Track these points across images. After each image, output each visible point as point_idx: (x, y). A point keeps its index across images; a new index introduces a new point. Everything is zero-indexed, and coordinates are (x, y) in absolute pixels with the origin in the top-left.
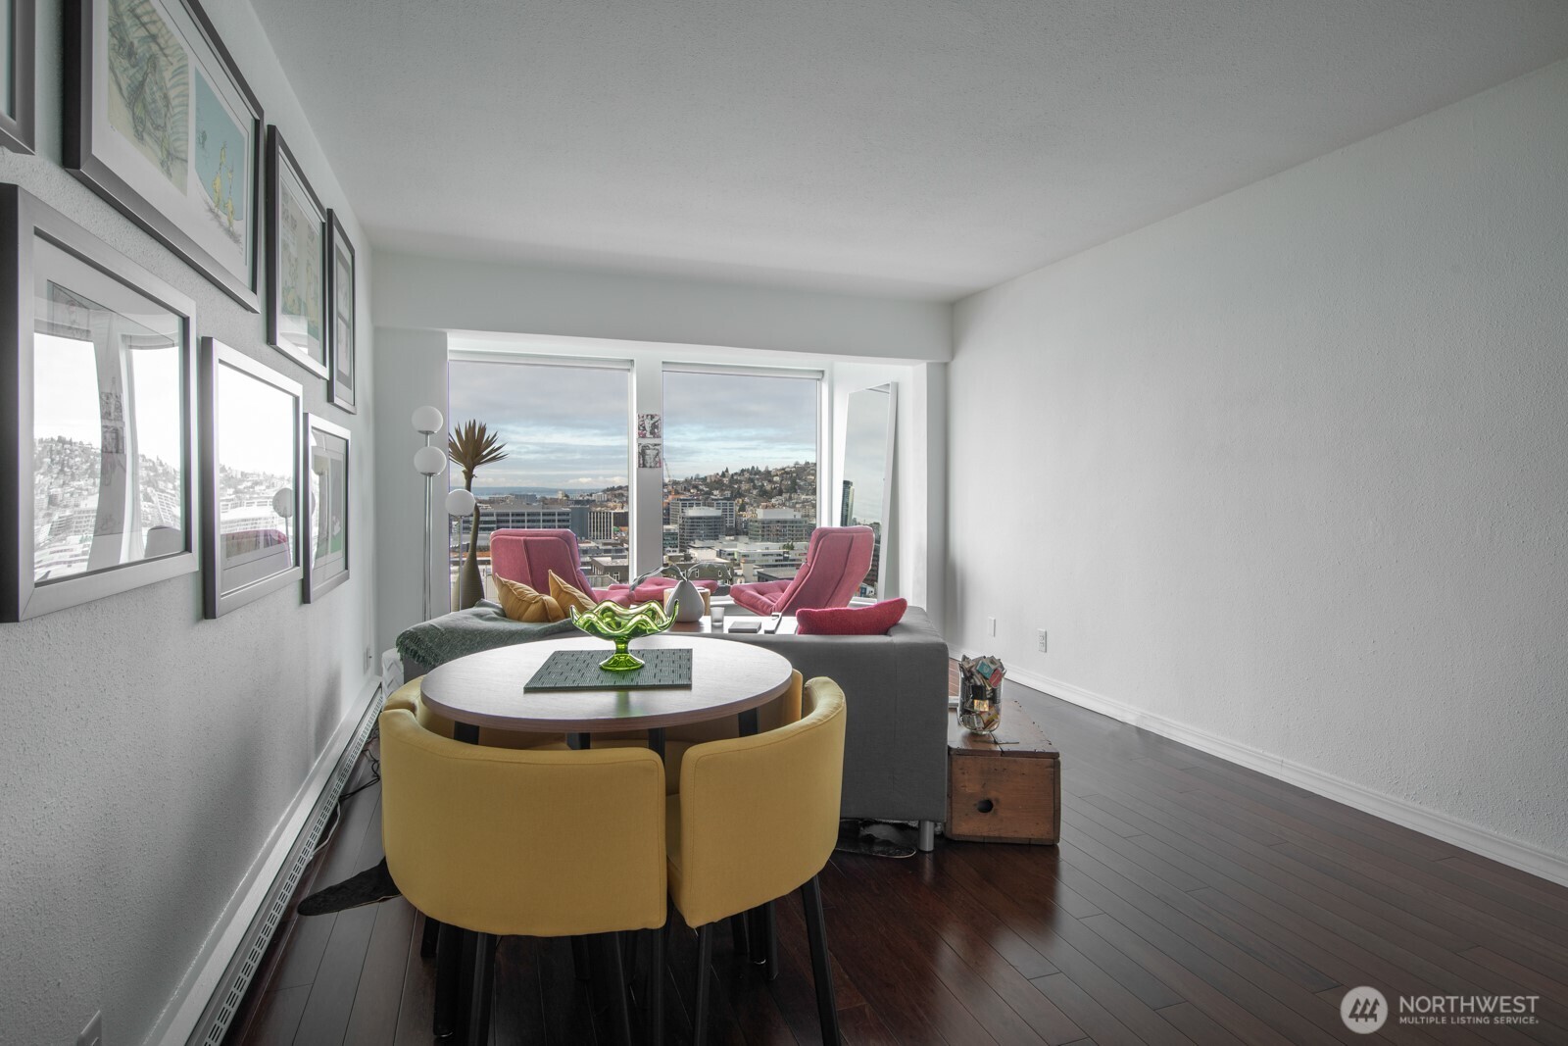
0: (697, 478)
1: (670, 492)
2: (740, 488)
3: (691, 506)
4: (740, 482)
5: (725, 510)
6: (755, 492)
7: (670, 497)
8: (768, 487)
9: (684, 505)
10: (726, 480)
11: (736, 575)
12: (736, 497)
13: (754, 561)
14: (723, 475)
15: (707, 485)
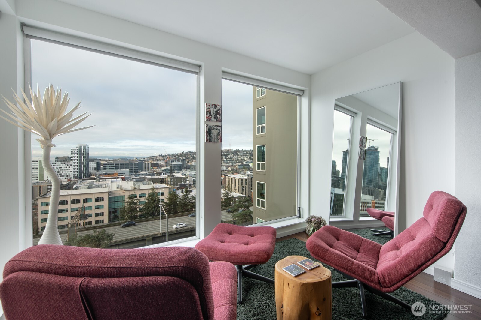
0: (175, 154)
1: (168, 158)
2: (187, 156)
3: (174, 161)
4: (188, 155)
5: (183, 163)
6: (192, 158)
7: (168, 159)
9: (172, 161)
10: (183, 155)
11: (187, 180)
12: (186, 159)
13: (192, 176)
14: (183, 153)
15: (178, 156)
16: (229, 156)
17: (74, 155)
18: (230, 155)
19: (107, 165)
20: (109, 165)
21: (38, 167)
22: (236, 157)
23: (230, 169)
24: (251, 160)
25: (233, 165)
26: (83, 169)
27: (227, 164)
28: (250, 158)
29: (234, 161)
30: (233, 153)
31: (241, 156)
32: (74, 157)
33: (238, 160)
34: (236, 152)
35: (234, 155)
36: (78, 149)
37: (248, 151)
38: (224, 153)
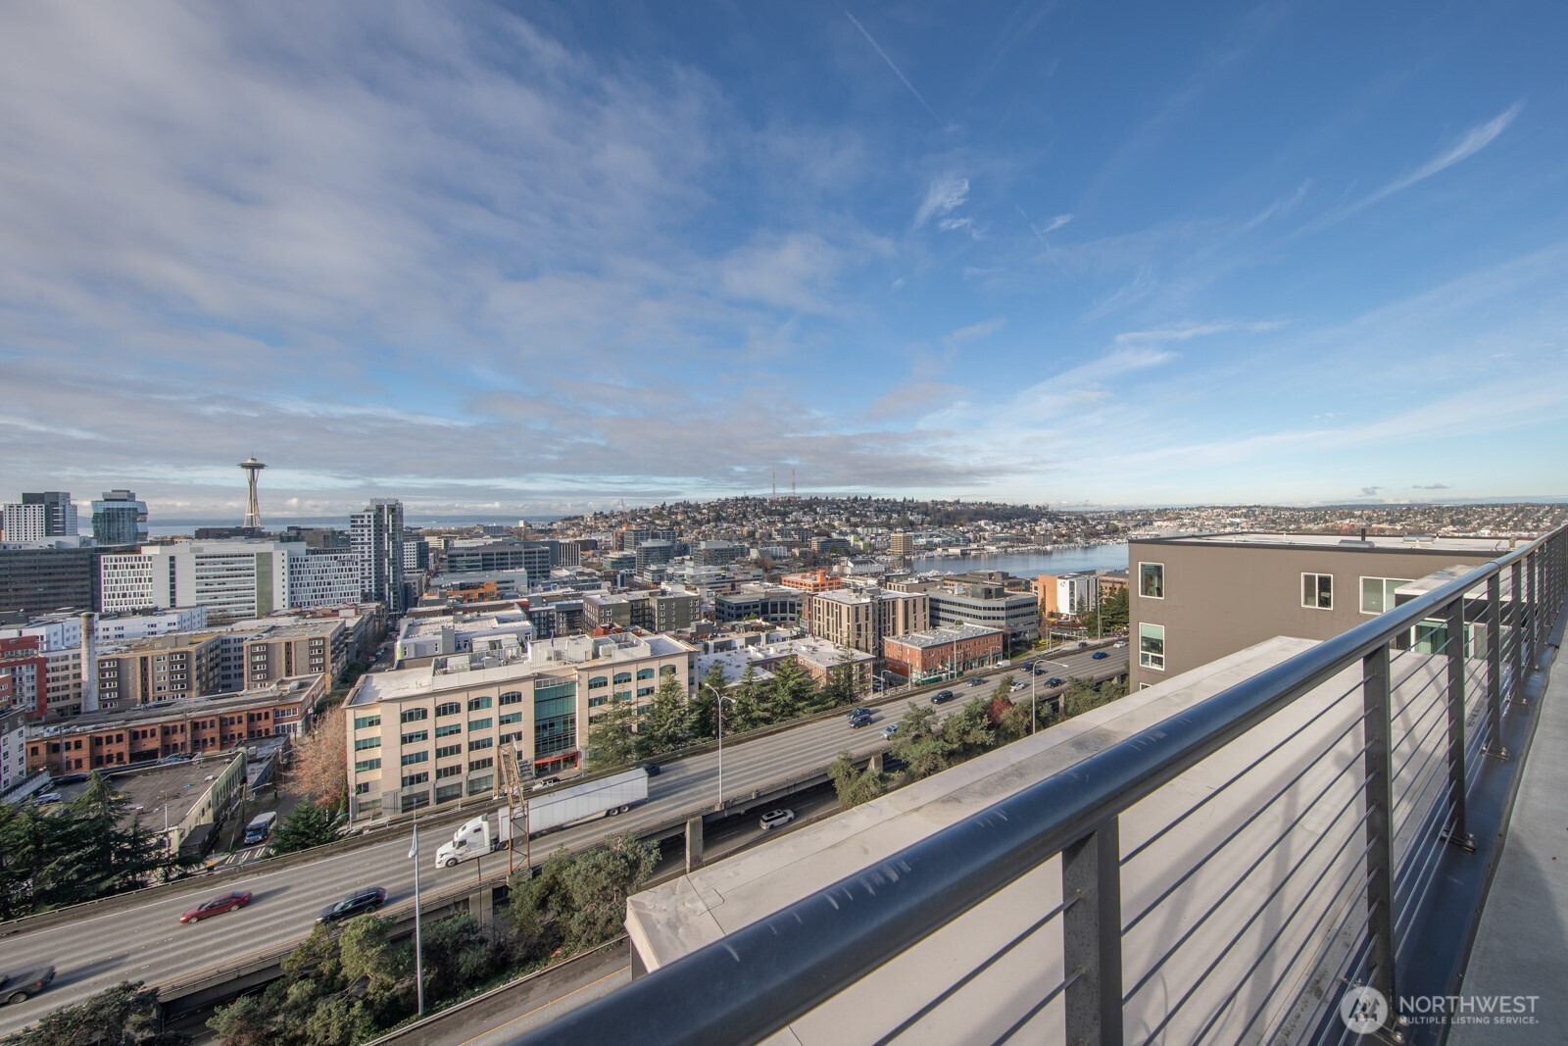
1: (624, 524)
6: (688, 521)
7: (626, 529)
8: (699, 517)
10: (665, 512)
16: (792, 517)
17: (359, 532)
18: (794, 514)
19: (458, 559)
20: (465, 558)
21: (255, 571)
22: (811, 520)
23: (796, 551)
24: (850, 526)
25: (803, 541)
26: (388, 570)
27: (789, 540)
28: (848, 520)
29: (806, 529)
30: (801, 509)
31: (825, 515)
32: (359, 538)
33: (817, 526)
34: (810, 505)
35: (805, 513)
36: (372, 514)
37: (843, 502)
38: (779, 508)
